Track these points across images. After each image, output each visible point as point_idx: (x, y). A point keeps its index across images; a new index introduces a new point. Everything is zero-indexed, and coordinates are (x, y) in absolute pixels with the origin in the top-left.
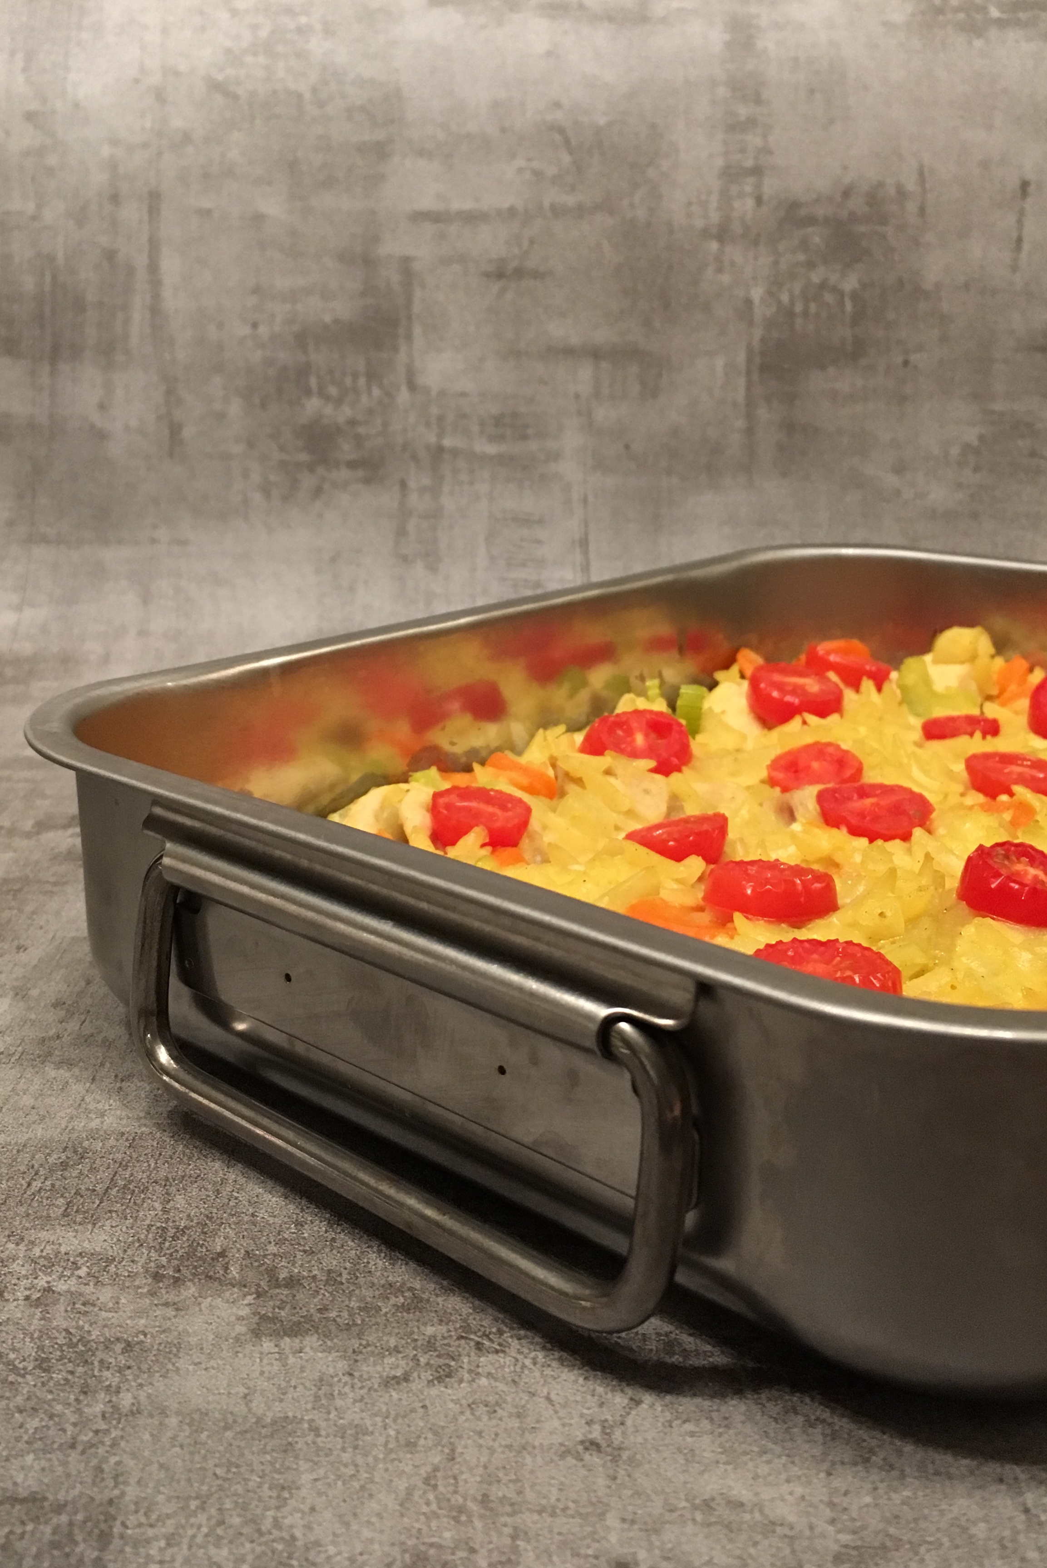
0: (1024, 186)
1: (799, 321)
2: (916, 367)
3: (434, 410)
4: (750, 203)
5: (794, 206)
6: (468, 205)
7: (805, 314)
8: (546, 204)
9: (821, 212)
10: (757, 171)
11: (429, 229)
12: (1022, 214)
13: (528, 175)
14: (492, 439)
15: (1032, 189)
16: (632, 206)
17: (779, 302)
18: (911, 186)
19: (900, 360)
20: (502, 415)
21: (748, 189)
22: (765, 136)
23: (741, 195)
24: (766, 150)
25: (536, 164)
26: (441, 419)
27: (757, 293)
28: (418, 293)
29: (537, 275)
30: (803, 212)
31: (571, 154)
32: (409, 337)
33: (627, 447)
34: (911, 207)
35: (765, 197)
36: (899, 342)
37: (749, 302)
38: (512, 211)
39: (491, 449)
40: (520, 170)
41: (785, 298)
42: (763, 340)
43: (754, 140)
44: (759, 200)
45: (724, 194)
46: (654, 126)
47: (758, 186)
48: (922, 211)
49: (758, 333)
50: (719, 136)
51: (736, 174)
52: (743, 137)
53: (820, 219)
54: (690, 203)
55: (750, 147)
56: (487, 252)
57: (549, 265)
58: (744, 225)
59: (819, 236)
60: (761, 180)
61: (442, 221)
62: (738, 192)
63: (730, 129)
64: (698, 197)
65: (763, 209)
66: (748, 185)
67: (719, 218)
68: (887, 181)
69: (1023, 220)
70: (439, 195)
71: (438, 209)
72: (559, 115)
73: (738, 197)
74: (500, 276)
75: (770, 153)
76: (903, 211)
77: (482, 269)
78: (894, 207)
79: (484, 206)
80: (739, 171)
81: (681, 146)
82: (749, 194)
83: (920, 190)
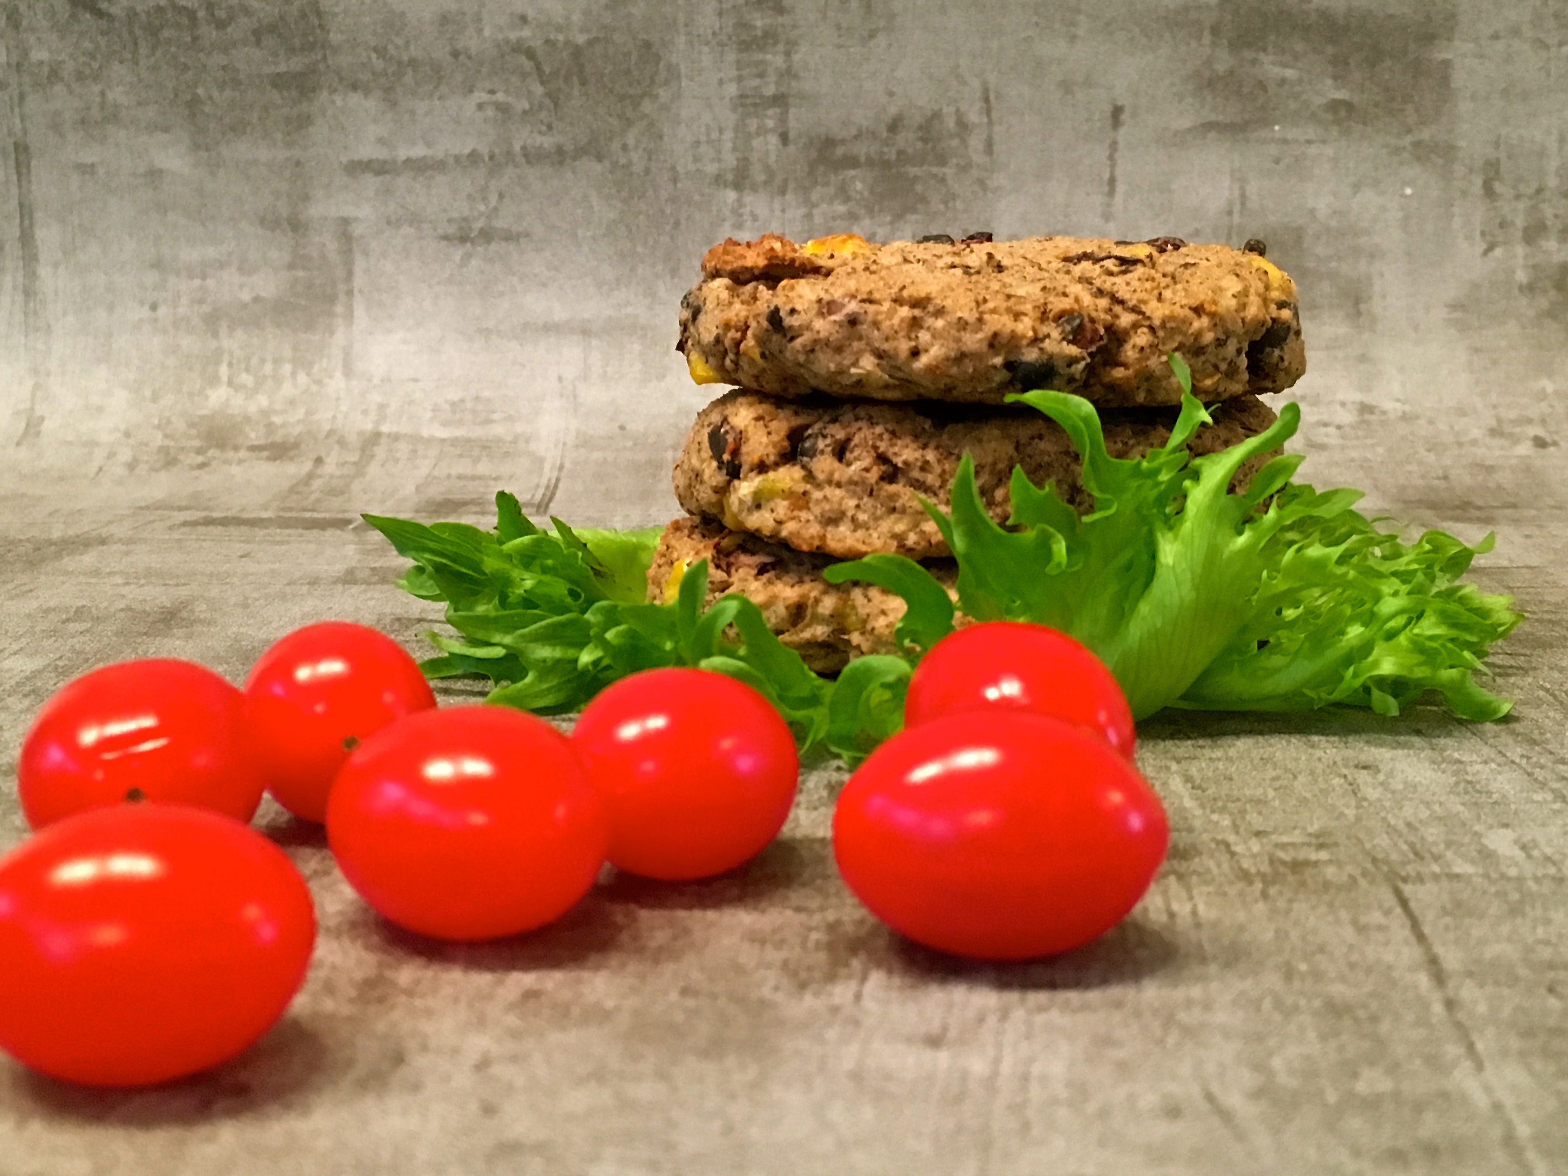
0: (1117, 112)
3: (376, 398)
4: (773, 140)
5: (829, 142)
6: (419, 151)
8: (517, 147)
9: (861, 150)
10: (780, 100)
11: (371, 182)
12: (1114, 146)
13: (490, 112)
15: (1124, 117)
16: (625, 148)
18: (974, 116)
20: (462, 401)
21: (770, 123)
22: (788, 54)
23: (762, 131)
24: (789, 73)
25: (500, 97)
26: (382, 407)
28: (360, 263)
29: (509, 237)
30: (840, 151)
31: (542, 83)
32: (349, 318)
34: (976, 142)
35: (792, 135)
38: (474, 157)
40: (480, 106)
43: (775, 59)
44: (784, 138)
45: (738, 128)
46: (647, 45)
47: (783, 120)
48: (989, 147)
50: (731, 57)
51: (755, 105)
52: (761, 56)
53: (863, 159)
54: (698, 143)
55: (770, 70)
56: (445, 211)
57: (524, 224)
58: (768, 169)
59: (863, 181)
60: (787, 112)
61: (386, 172)
62: (759, 128)
63: (745, 46)
64: (708, 135)
65: (792, 148)
66: (770, 118)
67: (735, 163)
68: (945, 110)
69: (1117, 155)
70: (381, 141)
71: (381, 157)
72: (526, 33)
73: (758, 134)
74: (463, 239)
75: (796, 77)
76: (966, 147)
77: (440, 231)
78: (955, 143)
79: (439, 152)
80: (758, 101)
81: (683, 71)
82: (772, 130)
83: (985, 120)
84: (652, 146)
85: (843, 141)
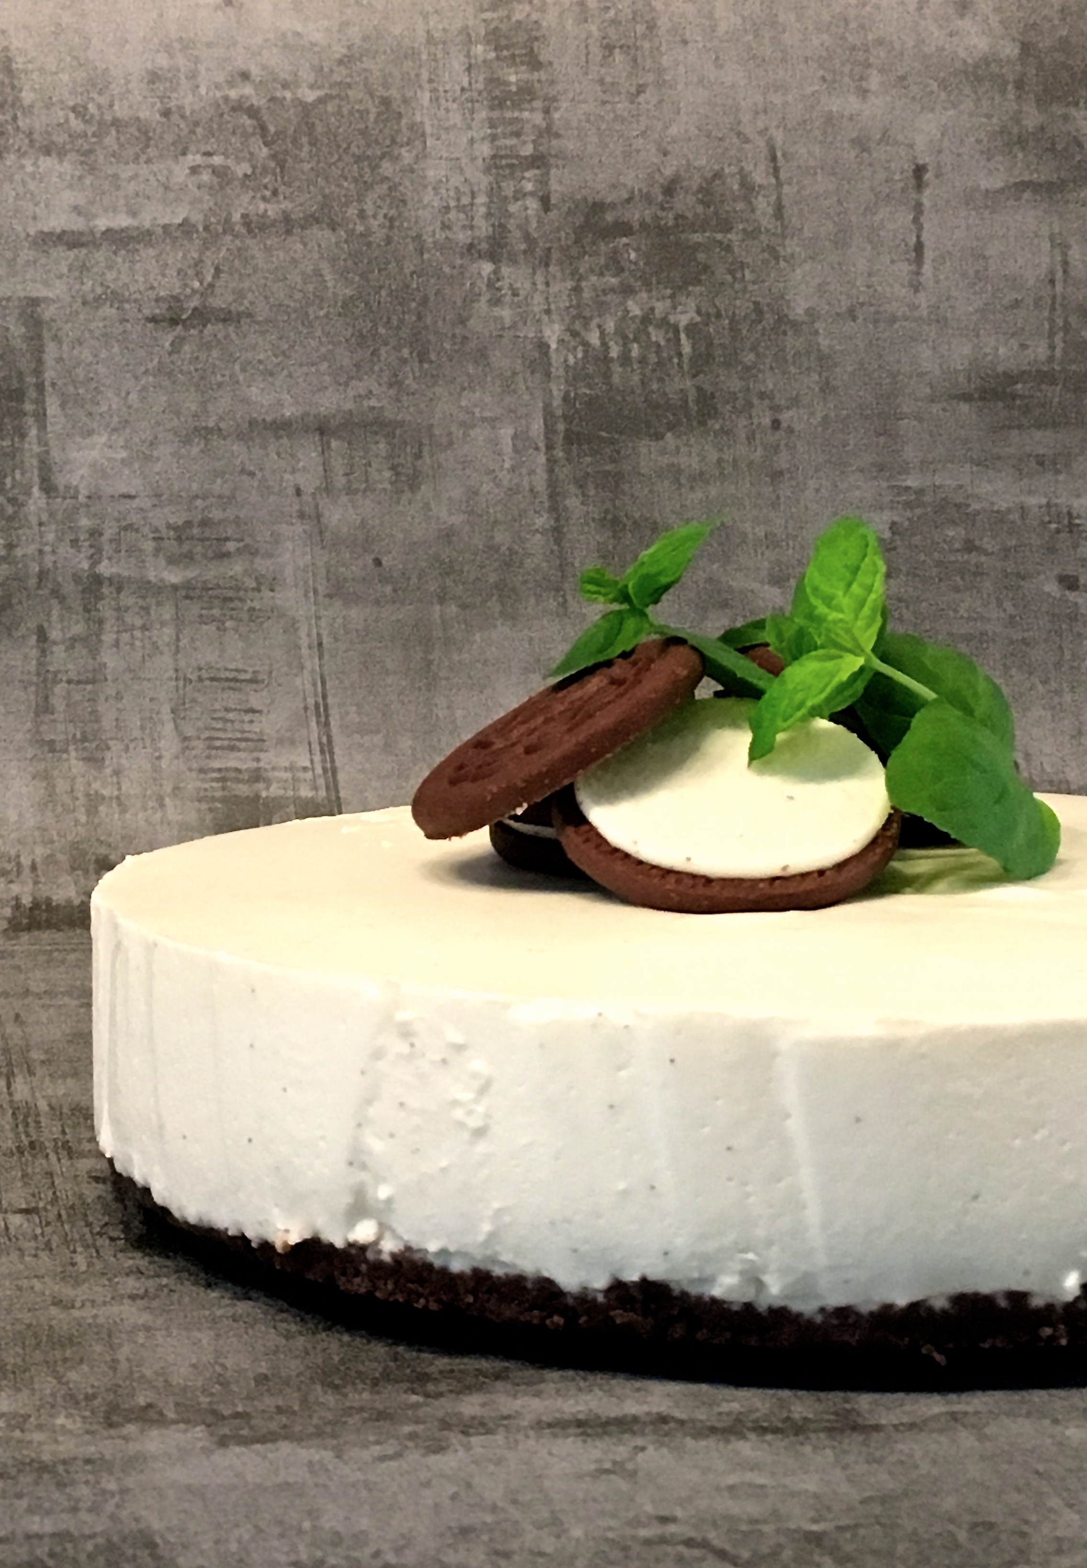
0: (919, 171)
1: (617, 369)
2: (790, 430)
3: (85, 522)
4: (533, 204)
5: (598, 207)
6: (123, 221)
7: (625, 359)
8: (236, 217)
9: (635, 215)
10: (538, 161)
11: (65, 258)
12: (918, 208)
13: (206, 177)
14: (172, 561)
15: (928, 176)
16: (362, 215)
17: (586, 344)
18: (760, 176)
19: (767, 421)
20: (188, 524)
21: (529, 186)
22: (547, 111)
23: (519, 195)
24: (548, 132)
25: (217, 160)
26: (95, 533)
27: (553, 333)
28: (51, 351)
29: (229, 318)
30: (609, 217)
31: (266, 144)
32: (41, 417)
33: (378, 562)
34: (763, 205)
35: (554, 199)
36: (762, 395)
37: (543, 347)
38: (186, 227)
39: (174, 577)
40: (194, 170)
41: (594, 338)
42: (566, 399)
43: (533, 117)
44: (545, 203)
45: (493, 192)
46: (386, 102)
47: (543, 182)
48: (779, 211)
49: (557, 390)
50: (483, 114)
51: (511, 166)
52: (516, 114)
53: (636, 226)
54: (447, 208)
55: (528, 128)
56: (152, 288)
57: (246, 302)
58: (527, 237)
59: (637, 250)
60: (548, 173)
61: (83, 245)
62: (516, 192)
63: (498, 103)
64: (458, 200)
65: (553, 214)
66: (529, 180)
67: (490, 229)
68: (727, 171)
69: (922, 219)
70: (77, 209)
71: (75, 228)
72: (248, 90)
73: (516, 199)
74: (174, 322)
75: (558, 136)
76: (753, 211)
77: (147, 312)
78: (740, 206)
79: (146, 220)
80: (515, 161)
81: (428, 129)
82: (532, 194)
83: (773, 181)
84: (393, 212)
85: (613, 206)
